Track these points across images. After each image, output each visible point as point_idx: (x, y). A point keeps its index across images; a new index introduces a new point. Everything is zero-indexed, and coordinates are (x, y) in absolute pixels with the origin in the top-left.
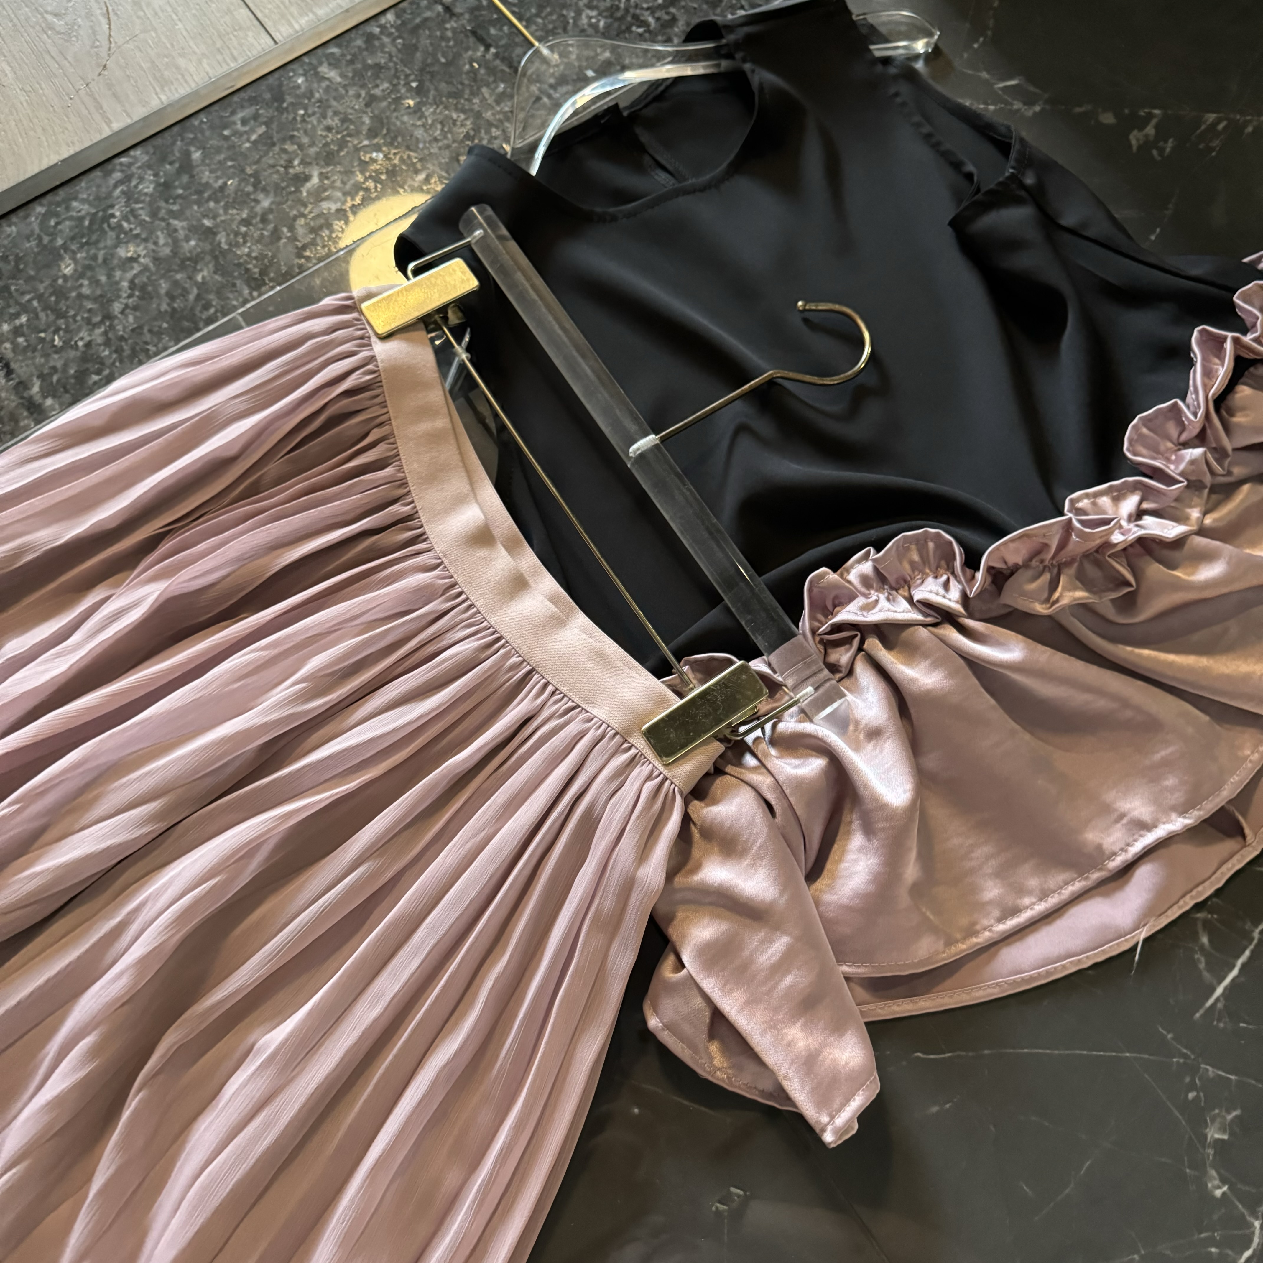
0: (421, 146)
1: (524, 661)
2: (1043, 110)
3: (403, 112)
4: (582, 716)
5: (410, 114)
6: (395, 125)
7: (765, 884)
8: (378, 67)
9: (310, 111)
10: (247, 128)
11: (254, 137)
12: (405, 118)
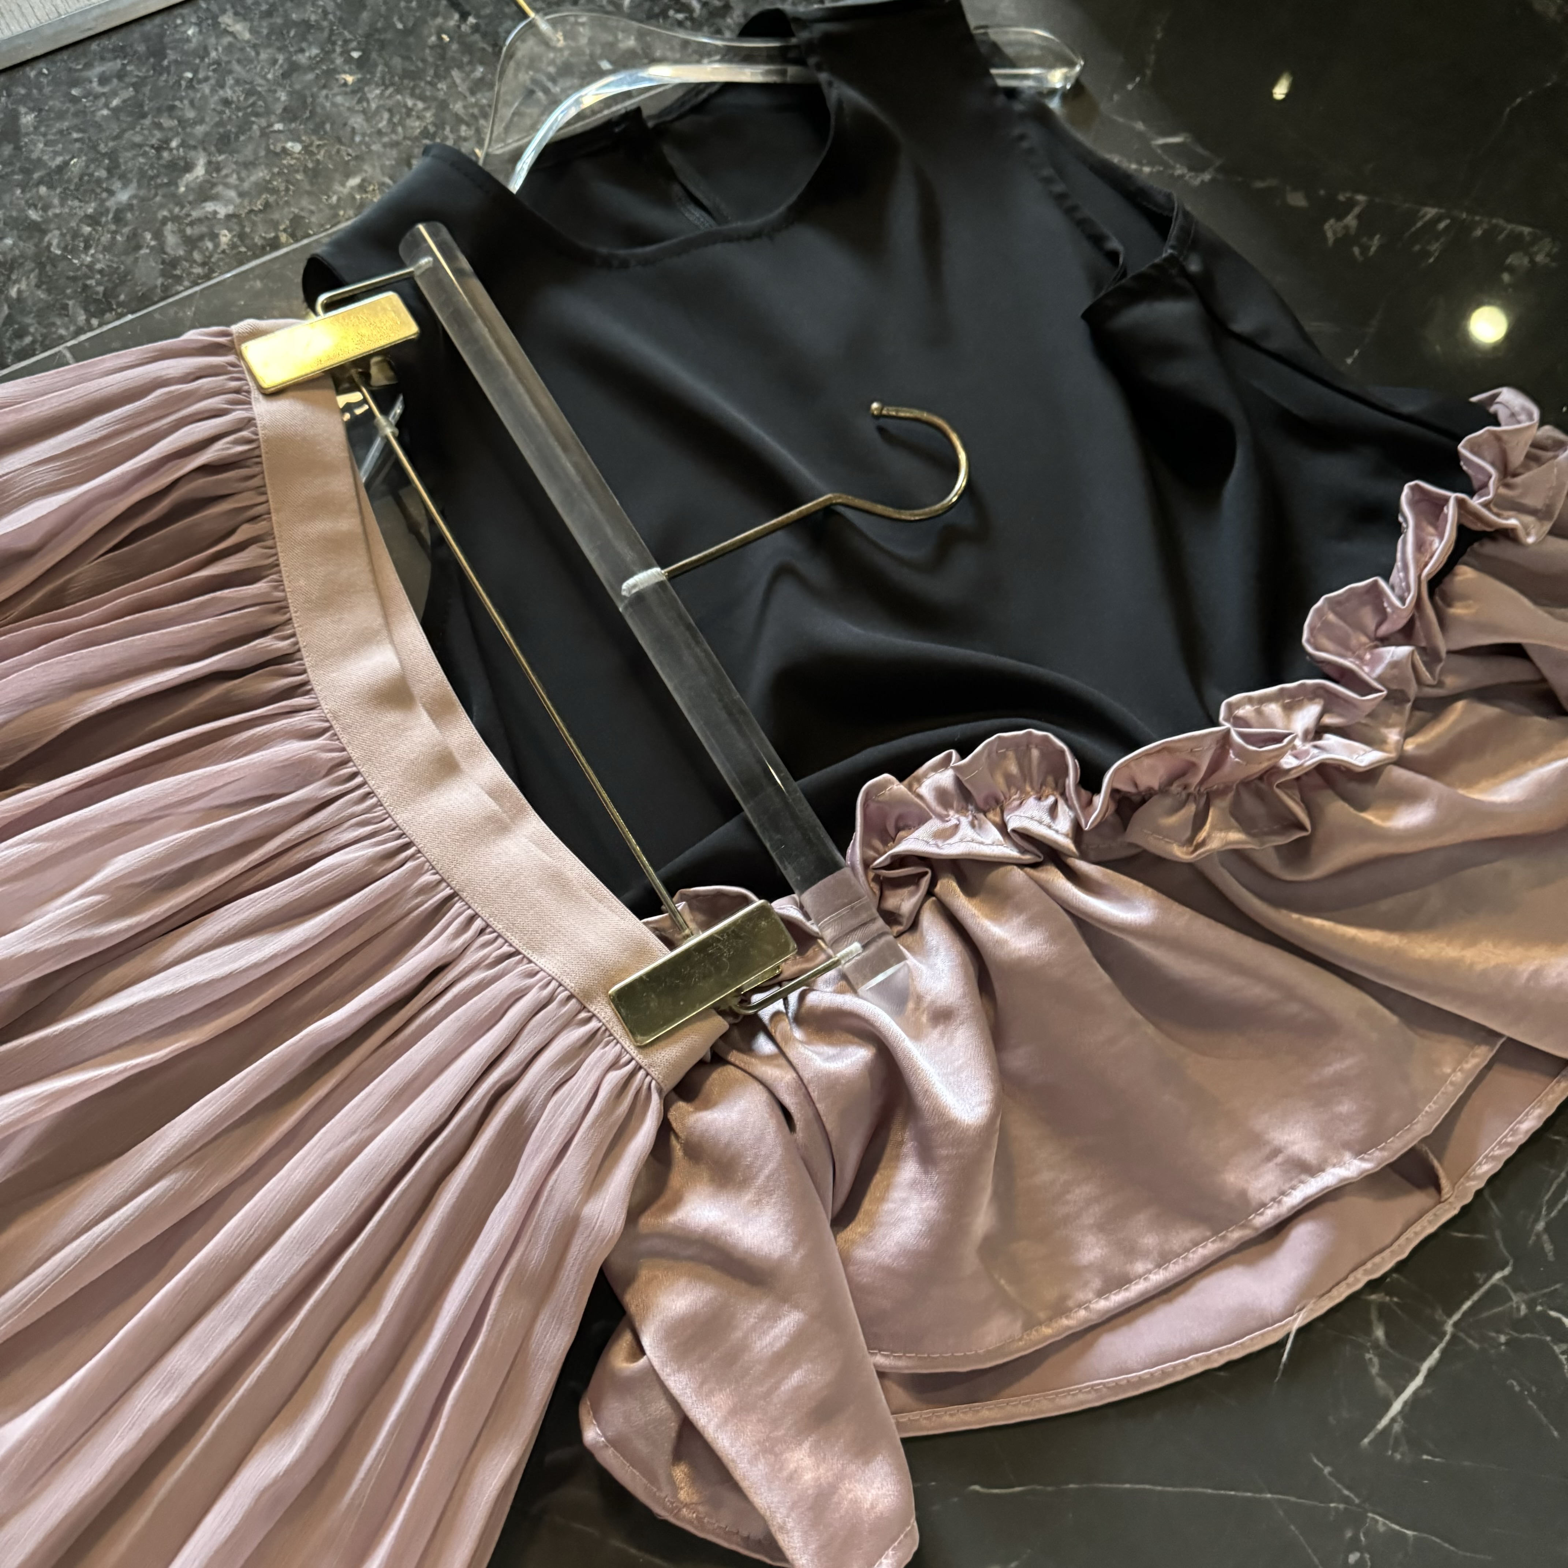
0: (358, 139)
1: (442, 880)
2: (1213, 180)
3: (336, 90)
4: (524, 967)
5: (346, 93)
6: (323, 107)
7: (773, 1232)
8: (306, 26)
9: (201, 75)
10: (106, 89)
11: (115, 102)
12: (339, 99)
